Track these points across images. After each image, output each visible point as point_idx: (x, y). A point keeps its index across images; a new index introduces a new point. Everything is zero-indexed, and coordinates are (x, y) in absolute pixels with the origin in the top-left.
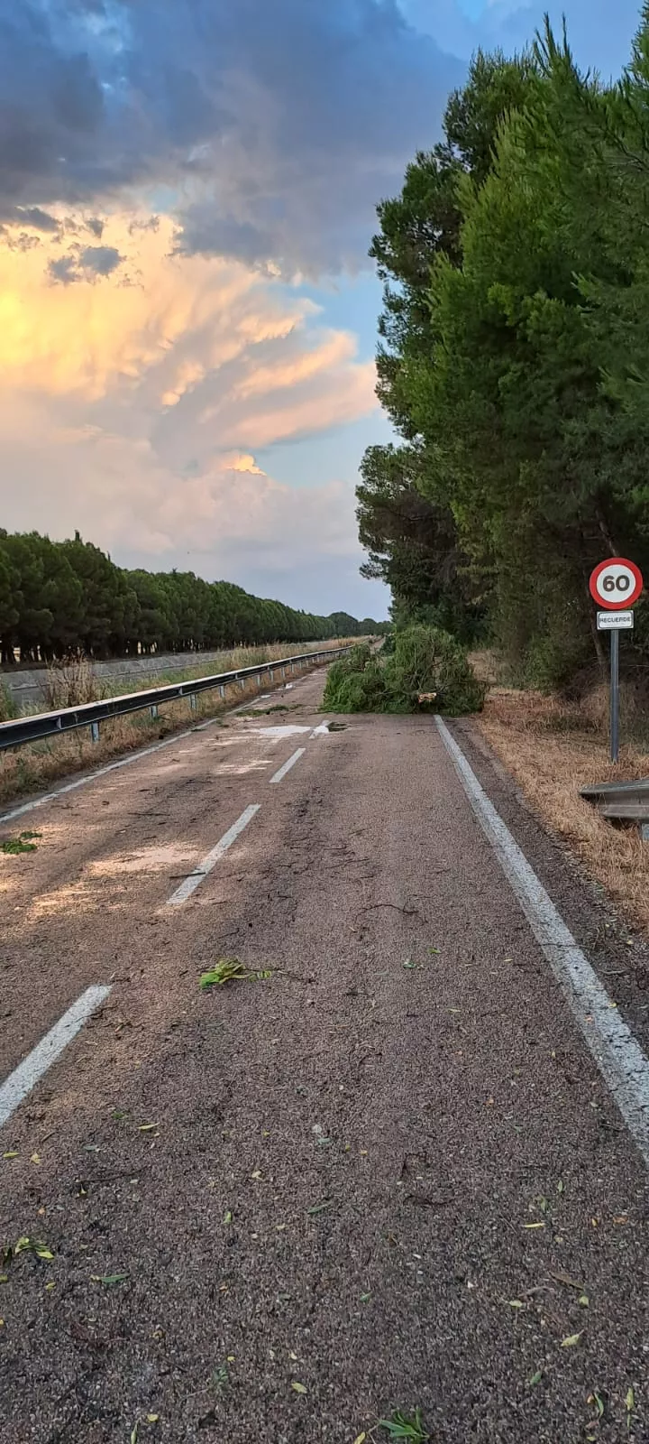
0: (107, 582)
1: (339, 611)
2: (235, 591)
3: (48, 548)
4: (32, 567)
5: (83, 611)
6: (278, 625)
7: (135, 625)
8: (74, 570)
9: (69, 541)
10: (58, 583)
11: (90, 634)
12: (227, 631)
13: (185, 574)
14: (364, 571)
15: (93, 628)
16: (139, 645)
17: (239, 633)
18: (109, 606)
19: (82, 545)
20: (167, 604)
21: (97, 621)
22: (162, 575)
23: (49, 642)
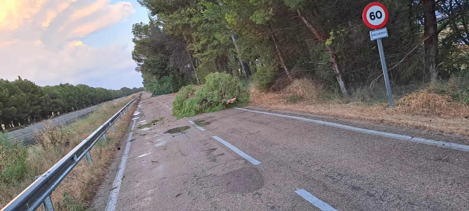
0: (36, 92)
1: (123, 87)
2: (85, 87)
3: (9, 84)
4: (3, 92)
5: (28, 105)
6: (104, 95)
7: (50, 106)
8: (21, 90)
9: (17, 80)
10: (16, 96)
11: (33, 113)
12: (85, 101)
13: (65, 84)
14: (137, 70)
15: (33, 110)
16: (53, 113)
17: (90, 101)
18: (39, 101)
19: (22, 81)
20: (61, 96)
21: (35, 107)
22: (56, 86)
23: (16, 119)
